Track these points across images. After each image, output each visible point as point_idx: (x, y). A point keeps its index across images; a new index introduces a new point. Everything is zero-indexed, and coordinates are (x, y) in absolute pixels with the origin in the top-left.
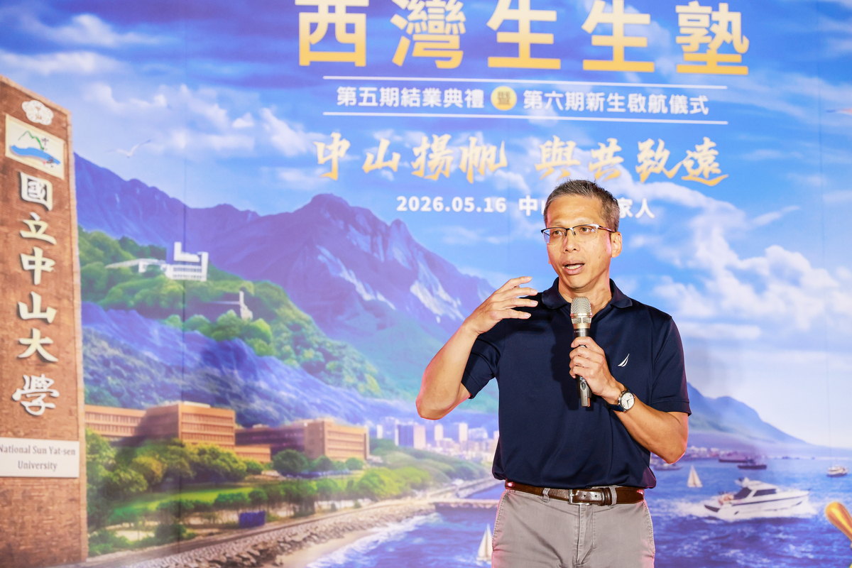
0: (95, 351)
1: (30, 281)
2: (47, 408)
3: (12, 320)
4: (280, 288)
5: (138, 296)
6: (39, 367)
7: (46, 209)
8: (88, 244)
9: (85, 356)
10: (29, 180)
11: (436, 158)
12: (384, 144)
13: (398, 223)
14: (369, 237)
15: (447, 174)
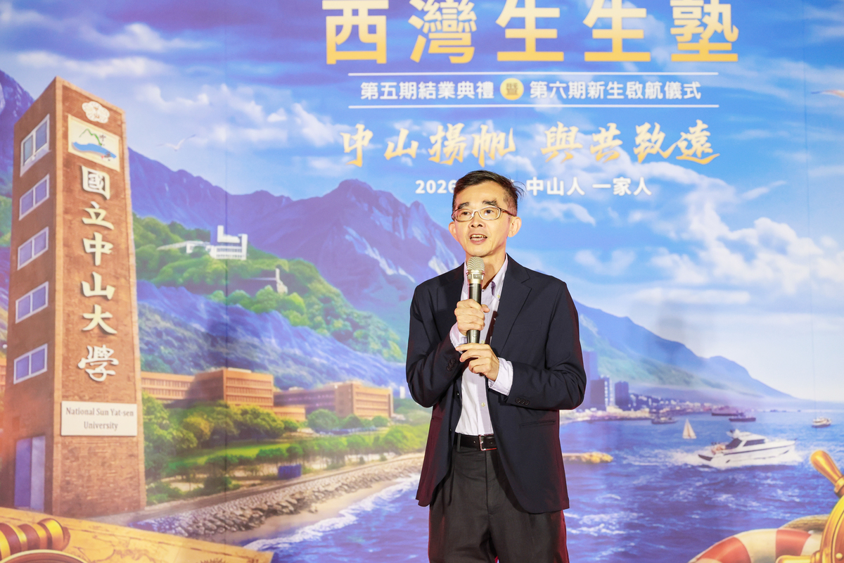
0: (149, 324)
1: (92, 262)
2: (108, 375)
3: (77, 297)
4: (312, 264)
5: (186, 275)
6: (100, 338)
7: (104, 198)
8: (142, 229)
9: (141, 328)
10: (89, 173)
11: (451, 145)
12: (404, 134)
13: (416, 205)
14: (391, 218)
15: (461, 159)
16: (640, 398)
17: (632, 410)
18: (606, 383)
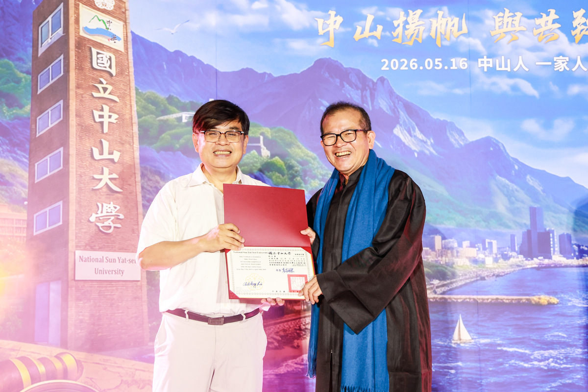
0: (150, 183)
1: (100, 130)
2: (115, 227)
3: (87, 161)
4: (291, 132)
5: (182, 141)
6: (108, 196)
7: (111, 75)
8: (143, 101)
9: (143, 188)
10: (98, 53)
11: (411, 28)
12: (370, 18)
13: (382, 80)
14: (360, 91)
15: (420, 41)
16: (581, 247)
17: (575, 258)
18: (551, 235)
